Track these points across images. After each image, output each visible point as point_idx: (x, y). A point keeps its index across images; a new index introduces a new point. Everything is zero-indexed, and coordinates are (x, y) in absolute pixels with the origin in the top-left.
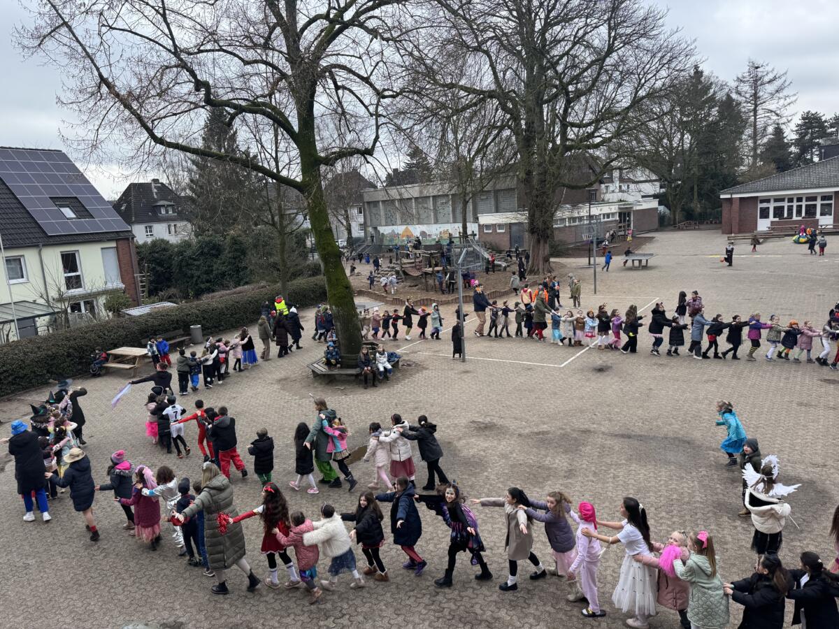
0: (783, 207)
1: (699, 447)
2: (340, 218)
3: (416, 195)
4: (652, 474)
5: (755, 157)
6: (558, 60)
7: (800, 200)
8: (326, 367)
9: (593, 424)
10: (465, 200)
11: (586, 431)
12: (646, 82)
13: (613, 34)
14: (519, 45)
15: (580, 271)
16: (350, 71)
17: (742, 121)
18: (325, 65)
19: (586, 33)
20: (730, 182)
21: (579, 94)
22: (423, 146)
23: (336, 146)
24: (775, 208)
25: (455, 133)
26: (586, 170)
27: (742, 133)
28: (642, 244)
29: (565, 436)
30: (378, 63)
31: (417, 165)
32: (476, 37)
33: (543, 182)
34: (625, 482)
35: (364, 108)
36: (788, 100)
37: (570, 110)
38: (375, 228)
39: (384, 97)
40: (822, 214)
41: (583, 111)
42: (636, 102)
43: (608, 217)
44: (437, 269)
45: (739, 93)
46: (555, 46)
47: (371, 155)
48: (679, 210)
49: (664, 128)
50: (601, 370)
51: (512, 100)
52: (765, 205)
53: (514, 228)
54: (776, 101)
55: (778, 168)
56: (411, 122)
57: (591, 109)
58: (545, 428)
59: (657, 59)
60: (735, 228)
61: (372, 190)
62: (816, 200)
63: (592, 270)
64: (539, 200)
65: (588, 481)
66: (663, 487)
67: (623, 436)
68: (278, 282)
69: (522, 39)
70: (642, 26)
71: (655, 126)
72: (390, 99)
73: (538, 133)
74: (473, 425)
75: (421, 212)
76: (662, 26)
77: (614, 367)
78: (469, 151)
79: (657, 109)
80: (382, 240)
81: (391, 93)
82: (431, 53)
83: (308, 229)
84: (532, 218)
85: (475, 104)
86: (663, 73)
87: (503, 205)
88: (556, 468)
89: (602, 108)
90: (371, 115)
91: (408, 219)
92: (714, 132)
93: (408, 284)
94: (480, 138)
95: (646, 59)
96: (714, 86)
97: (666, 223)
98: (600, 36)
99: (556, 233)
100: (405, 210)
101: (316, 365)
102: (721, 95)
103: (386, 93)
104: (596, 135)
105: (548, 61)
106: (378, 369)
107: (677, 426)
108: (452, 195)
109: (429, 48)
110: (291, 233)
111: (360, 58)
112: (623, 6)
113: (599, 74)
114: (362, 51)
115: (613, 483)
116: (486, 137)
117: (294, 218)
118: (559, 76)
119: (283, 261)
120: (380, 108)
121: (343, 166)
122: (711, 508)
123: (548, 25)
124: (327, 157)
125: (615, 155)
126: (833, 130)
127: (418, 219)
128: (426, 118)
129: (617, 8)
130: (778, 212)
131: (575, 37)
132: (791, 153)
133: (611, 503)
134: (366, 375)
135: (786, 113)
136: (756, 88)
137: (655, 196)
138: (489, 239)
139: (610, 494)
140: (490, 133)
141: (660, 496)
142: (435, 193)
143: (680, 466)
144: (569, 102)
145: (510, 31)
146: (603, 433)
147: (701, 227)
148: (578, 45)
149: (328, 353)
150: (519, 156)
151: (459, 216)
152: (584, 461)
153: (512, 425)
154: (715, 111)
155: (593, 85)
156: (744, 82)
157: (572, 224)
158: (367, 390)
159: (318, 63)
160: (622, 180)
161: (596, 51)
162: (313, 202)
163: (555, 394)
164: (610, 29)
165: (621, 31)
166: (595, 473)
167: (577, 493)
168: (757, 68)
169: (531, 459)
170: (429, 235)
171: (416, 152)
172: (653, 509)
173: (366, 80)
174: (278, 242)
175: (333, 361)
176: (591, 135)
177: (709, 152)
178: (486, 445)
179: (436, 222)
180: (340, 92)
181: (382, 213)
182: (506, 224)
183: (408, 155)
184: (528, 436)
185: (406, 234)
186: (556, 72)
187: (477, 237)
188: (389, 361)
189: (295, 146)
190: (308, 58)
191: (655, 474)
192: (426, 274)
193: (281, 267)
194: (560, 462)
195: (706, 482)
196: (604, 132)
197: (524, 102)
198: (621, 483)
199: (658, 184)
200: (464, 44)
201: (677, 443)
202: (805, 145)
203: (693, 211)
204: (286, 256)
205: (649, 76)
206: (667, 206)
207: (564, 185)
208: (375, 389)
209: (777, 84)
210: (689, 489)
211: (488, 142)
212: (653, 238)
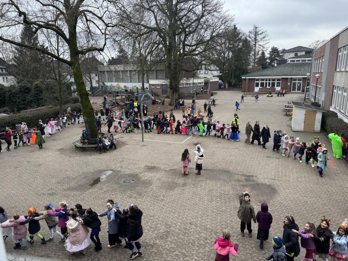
0: (264, 83)
1: (232, 173)
2: (87, 77)
3: (122, 69)
5: (255, 63)
6: (182, 18)
7: (269, 80)
8: (81, 144)
9: (193, 165)
10: (143, 73)
14: (166, 10)
15: (189, 105)
16: (94, 14)
17: (251, 48)
18: (81, 10)
19: (193, 8)
20: (246, 72)
21: (190, 33)
22: (125, 49)
23: (86, 46)
24: (261, 83)
25: (139, 44)
26: (192, 64)
27: (250, 53)
30: (106, 11)
31: (122, 56)
32: (148, 4)
33: (175, 68)
35: (99, 30)
36: (267, 42)
37: (186, 39)
38: (103, 83)
40: (277, 86)
41: (192, 40)
42: (212, 38)
43: (200, 84)
45: (250, 38)
46: (181, 11)
47: (103, 51)
48: (226, 82)
49: (222, 49)
51: (163, 33)
52: (257, 82)
53: (164, 87)
54: (263, 42)
55: (262, 68)
56: (120, 38)
57: (195, 39)
59: (220, 21)
60: (247, 90)
61: (102, 66)
62: (275, 81)
64: (174, 75)
65: (191, 187)
66: (218, 189)
68: (58, 105)
69: (167, 7)
70: (215, 7)
71: (219, 48)
73: (174, 48)
74: (146, 167)
75: (124, 77)
76: (222, 8)
78: (145, 53)
79: (220, 41)
80: (106, 88)
82: (129, 9)
83: (73, 82)
84: (171, 82)
85: (148, 33)
86: (223, 27)
87: (159, 77)
88: (179, 183)
89: (199, 39)
90: (103, 34)
91: (118, 80)
92: (240, 52)
95: (216, 21)
96: (241, 34)
98: (199, 9)
99: (180, 89)
100: (117, 76)
101: (76, 143)
102: (243, 38)
103: (110, 25)
105: (178, 18)
106: (105, 145)
107: (224, 166)
108: (138, 71)
110: (64, 84)
111: (98, 8)
113: (198, 25)
114: (99, 5)
116: (152, 47)
117: (66, 77)
119: (61, 96)
120: (107, 31)
121: (89, 55)
123: (178, 3)
124: (82, 51)
125: (203, 59)
126: (282, 54)
127: (123, 80)
128: (126, 37)
131: (189, 9)
132: (267, 62)
134: (100, 147)
135: (266, 46)
136: (256, 36)
137: (218, 76)
142: (130, 69)
143: (225, 181)
144: (186, 35)
145: (163, 3)
148: (190, 13)
150: (166, 56)
151: (141, 80)
153: (162, 167)
154: (241, 44)
155: (196, 29)
156: (252, 33)
157: (187, 86)
160: (206, 69)
161: (197, 15)
162: (76, 70)
164: (203, 7)
165: (207, 8)
166: (194, 184)
168: (257, 28)
169: (170, 180)
171: (122, 51)
173: (101, 18)
174: (58, 87)
176: (194, 50)
177: (238, 60)
178: (152, 175)
179: (131, 82)
180: (88, 23)
181: (106, 76)
182: (160, 85)
183: (118, 52)
184: (169, 171)
185: (117, 86)
186: (181, 23)
187: (148, 89)
190: (74, 6)
191: (216, 184)
193: (59, 99)
194: (180, 180)
195: (234, 187)
196: (200, 49)
197: (168, 34)
199: (219, 71)
200: (143, 7)
201: (224, 172)
202: (272, 59)
203: (232, 83)
205: (217, 28)
206: (222, 80)
207: (184, 70)
209: (264, 35)
210: (228, 189)
212: (217, 93)
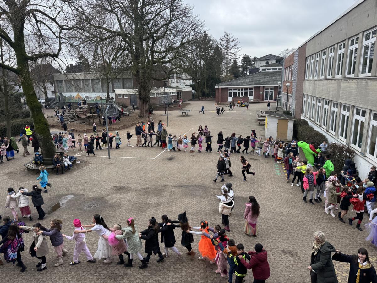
0: (237, 92)
1: (208, 188)
2: (41, 87)
3: (83, 78)
4: (190, 201)
5: (227, 71)
6: (149, 22)
7: (242, 90)
8: (35, 165)
9: (167, 182)
10: (108, 82)
11: (165, 186)
12: (186, 36)
13: (172, 14)
14: (131, 12)
15: (161, 117)
16: (44, 14)
17: (223, 56)
18: (29, 9)
19: (160, 11)
20: (218, 81)
21: (158, 38)
22: (86, 55)
23: (37, 51)
24: (234, 92)
25: (102, 50)
26: (163, 72)
27: (222, 61)
28: (186, 106)
29: (155, 189)
30: (60, 12)
31: (83, 63)
32: (110, 6)
33: (144, 76)
34: (180, 206)
35: (52, 34)
36: (238, 50)
37: (155, 45)
38: (61, 94)
39: (64, 29)
40: (250, 95)
41: (160, 46)
42: (182, 44)
43: (172, 94)
44: (94, 114)
45: (221, 45)
46: (147, 15)
47: (57, 57)
48: (199, 92)
49: (193, 57)
50: (170, 159)
51: (129, 38)
52: (230, 91)
53: (132, 97)
54: (234, 49)
55: (235, 76)
56: (79, 43)
57: (164, 46)
58: (147, 186)
59: (190, 27)
60: (220, 100)
61: (58, 74)
62: (248, 90)
63: (167, 117)
64: (143, 84)
65: (165, 207)
66: (194, 206)
67: (179, 186)
68: (4, 121)
69: (132, 10)
70: (183, 12)
71: (190, 56)
72: (67, 30)
73: (141, 54)
74: (114, 188)
75: (86, 86)
76: (192, 13)
77: (176, 157)
78: (109, 59)
79: (190, 48)
80: (65, 100)
81: (67, 28)
82: (88, 11)
83: (22, 93)
84: (140, 92)
85: (111, 37)
86: (193, 33)
87: (126, 86)
88: (152, 203)
89: (168, 46)
90: (57, 37)
91: (78, 90)
92: (212, 60)
93: (80, 122)
94: (114, 53)
95: (186, 26)
96: (212, 41)
97: (195, 97)
98: (167, 13)
99: (151, 100)
100: (77, 85)
101: (29, 165)
102: (214, 45)
103: (65, 27)
104: (166, 57)
105: (144, 22)
106: (64, 165)
107: (199, 180)
108: (101, 79)
109: (87, 8)
110: (12, 95)
111: (50, 8)
112: (176, 2)
113: (166, 30)
114: (51, 5)
115: (175, 206)
116: (117, 53)
117: (14, 87)
118: (150, 29)
119: (7, 110)
120: (61, 34)
121: (42, 61)
122: (212, 212)
123: (144, 5)
124: (32, 57)
125: (174, 67)
126: (254, 62)
127: (84, 90)
128: (86, 41)
129: (174, 2)
130: (235, 94)
131: (156, 12)
132: (239, 71)
133: (174, 215)
134: (58, 168)
135: (238, 54)
136: (227, 44)
137: (191, 86)
138: (120, 101)
139: (174, 211)
140: (118, 52)
141: (194, 209)
142: (92, 77)
143: (201, 196)
144: (154, 42)
145: (127, 5)
146: (171, 186)
147: (208, 99)
148: (157, 17)
149: (36, 158)
150: (133, 63)
151: (105, 89)
152: (164, 199)
153: (132, 186)
154: (212, 51)
155: (164, 35)
156: (223, 40)
157: (158, 96)
158: (59, 176)
159: (25, 8)
160: (177, 78)
161: (165, 20)
162: (24, 79)
163: (152, 171)
164: (171, 11)
165: (175, 13)
166: (168, 203)
167: (161, 213)
168: (227, 35)
169: (141, 201)
170: (90, 98)
171: (81, 57)
172: (191, 215)
173: (54, 20)
174: (4, 100)
175: (39, 162)
176: (164, 57)
177: (210, 69)
178: (120, 197)
179: (94, 91)
180: (39, 24)
181: (64, 86)
182: (128, 94)
183: (78, 58)
184: (140, 190)
185: (77, 97)
186: (148, 27)
187: (114, 100)
188: (70, 161)
189: (12, 49)
190: (19, 4)
191: (192, 201)
192: (89, 117)
193: (6, 114)
194: (153, 200)
195: (210, 202)
196: (170, 56)
197: (134, 39)
198: (178, 206)
199: (191, 81)
200: (104, 8)
201: (199, 187)
202: (244, 68)
203: (205, 92)
204: (9, 107)
205: (187, 34)
206: (195, 90)
207: (154, 79)
208: (63, 175)
209: (235, 42)
210: (204, 205)
211: (118, 55)
212: (190, 103)
